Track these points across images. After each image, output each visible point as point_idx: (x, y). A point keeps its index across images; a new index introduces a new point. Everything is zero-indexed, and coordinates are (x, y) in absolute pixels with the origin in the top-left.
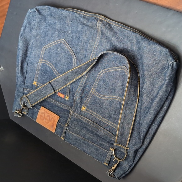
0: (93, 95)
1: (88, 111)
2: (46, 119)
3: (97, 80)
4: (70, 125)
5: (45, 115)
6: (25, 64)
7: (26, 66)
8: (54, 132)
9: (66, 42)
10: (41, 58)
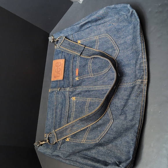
0: (86, 102)
1: (74, 103)
2: (57, 69)
3: (98, 100)
4: (60, 93)
5: (60, 66)
6: (90, 25)
7: (88, 27)
8: (52, 80)
9: (117, 55)
10: (99, 37)
